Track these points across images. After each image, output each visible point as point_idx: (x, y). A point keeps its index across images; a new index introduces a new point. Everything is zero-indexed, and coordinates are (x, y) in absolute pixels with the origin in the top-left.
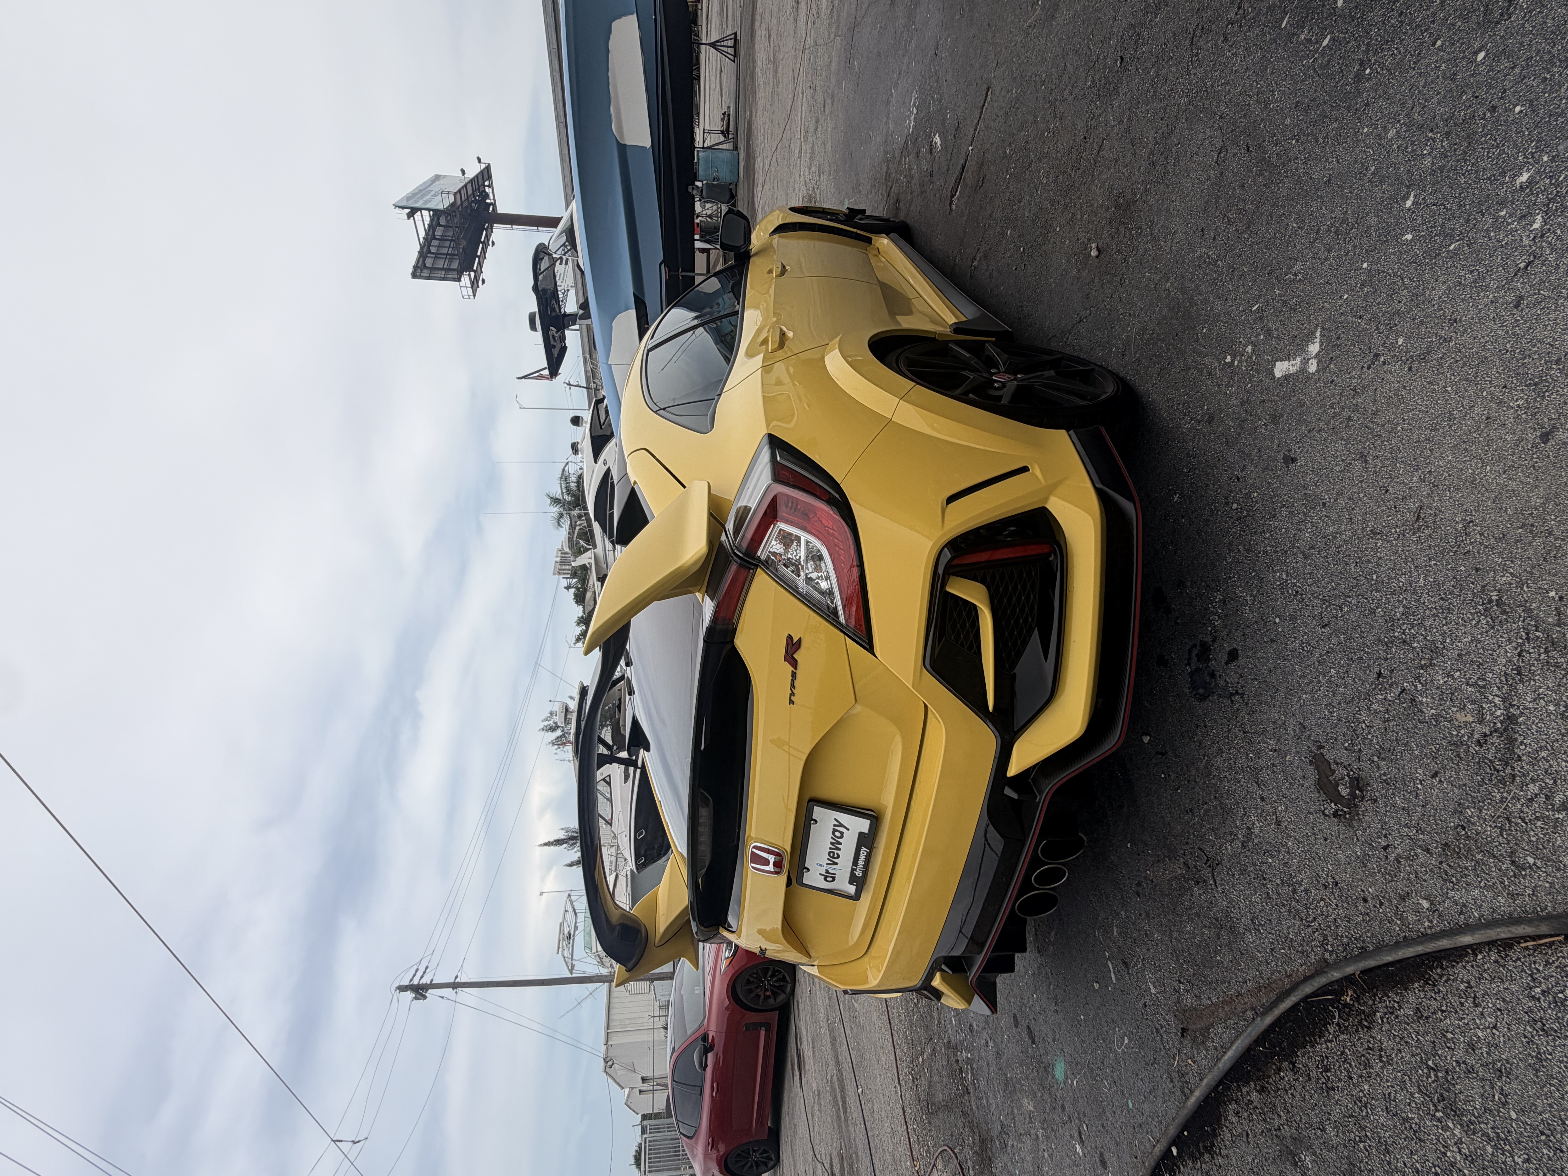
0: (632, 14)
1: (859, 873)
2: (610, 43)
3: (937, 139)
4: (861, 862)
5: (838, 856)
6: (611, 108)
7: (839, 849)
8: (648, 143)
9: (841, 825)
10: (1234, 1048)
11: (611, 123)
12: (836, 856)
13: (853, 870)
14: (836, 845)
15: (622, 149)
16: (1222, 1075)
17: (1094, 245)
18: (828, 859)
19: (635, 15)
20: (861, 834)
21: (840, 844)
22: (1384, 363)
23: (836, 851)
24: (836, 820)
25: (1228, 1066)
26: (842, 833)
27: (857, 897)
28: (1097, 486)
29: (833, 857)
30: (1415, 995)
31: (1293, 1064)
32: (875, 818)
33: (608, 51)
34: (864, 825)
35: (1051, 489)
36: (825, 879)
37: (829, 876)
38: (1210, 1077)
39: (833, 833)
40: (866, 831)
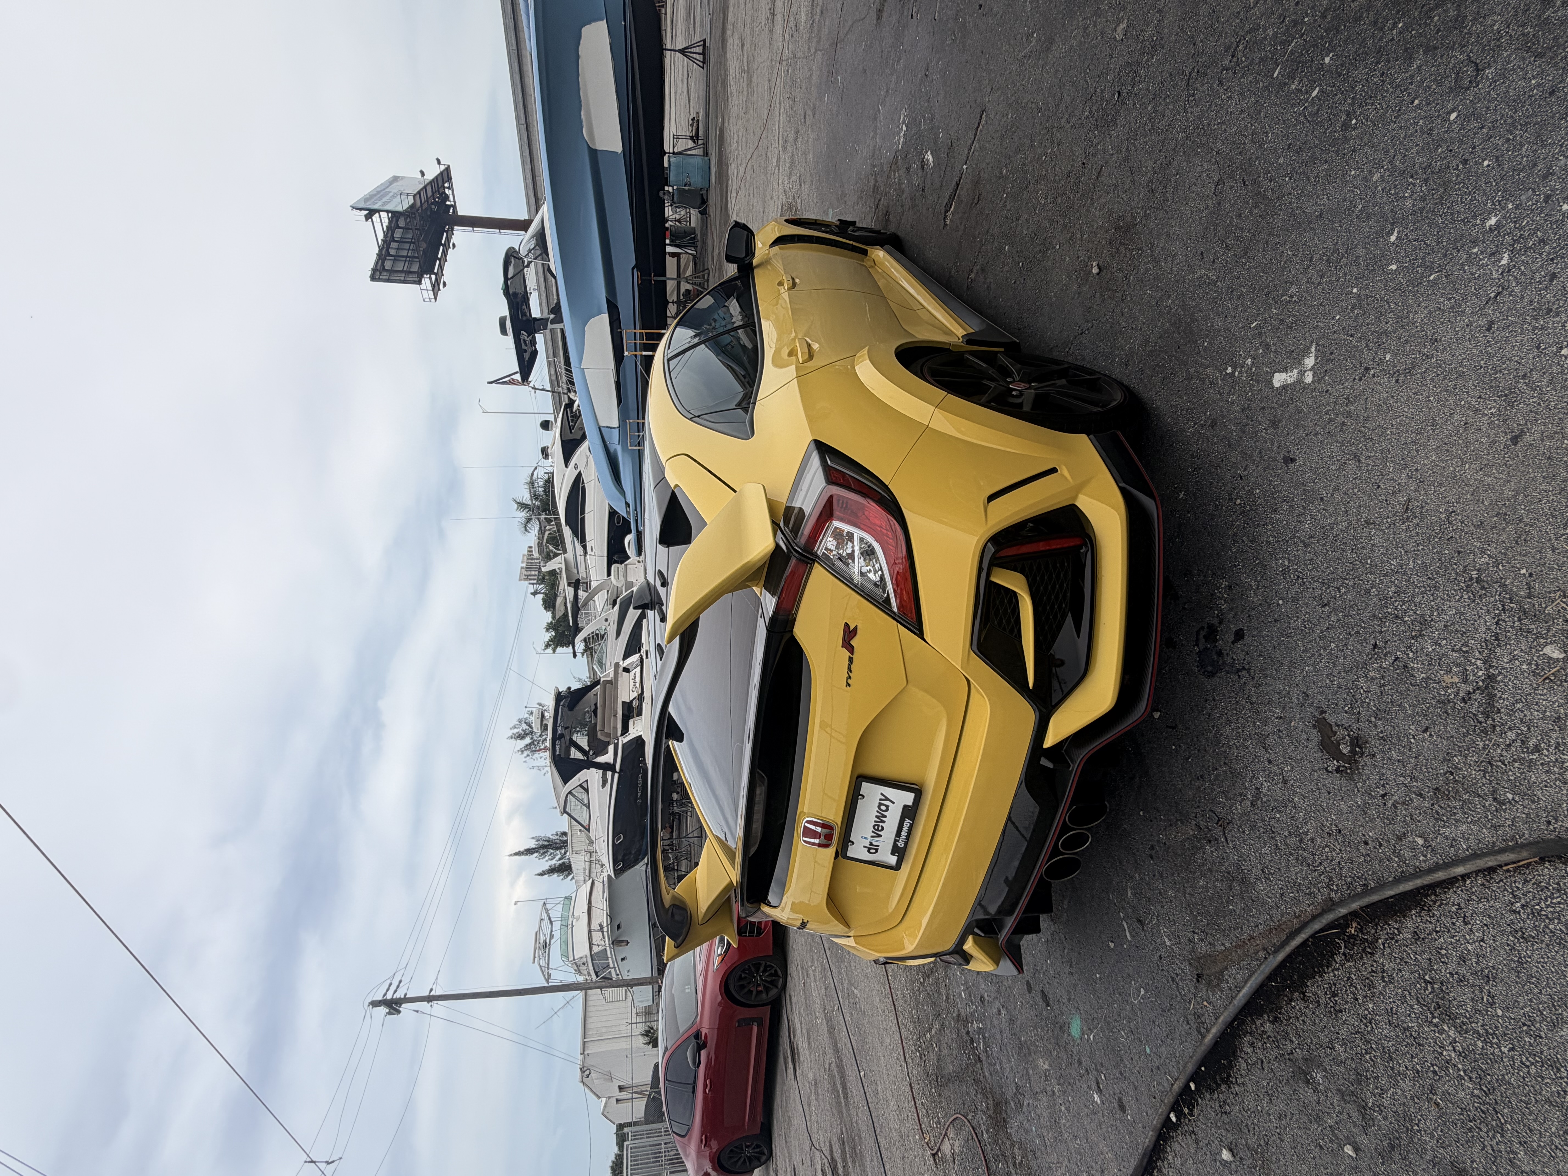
0: (602, 20)
1: (901, 844)
2: (580, 49)
3: (929, 157)
4: (904, 834)
5: (883, 828)
6: (582, 113)
7: (884, 822)
8: (619, 149)
9: (887, 799)
10: (1248, 985)
11: (582, 127)
12: (880, 828)
13: (896, 841)
14: (881, 818)
15: (594, 153)
16: (1237, 1011)
17: (1095, 264)
18: (873, 832)
19: (605, 21)
20: (905, 807)
21: (885, 816)
22: (1374, 376)
23: (881, 824)
24: (882, 794)
25: (1243, 1002)
26: (887, 807)
27: (898, 867)
28: (1120, 485)
29: (878, 830)
30: (1412, 921)
31: (1304, 993)
32: (918, 792)
33: (578, 57)
34: (908, 798)
35: (1078, 489)
36: (869, 851)
37: (872, 848)
38: (1225, 1014)
39: (879, 807)
40: (910, 803)
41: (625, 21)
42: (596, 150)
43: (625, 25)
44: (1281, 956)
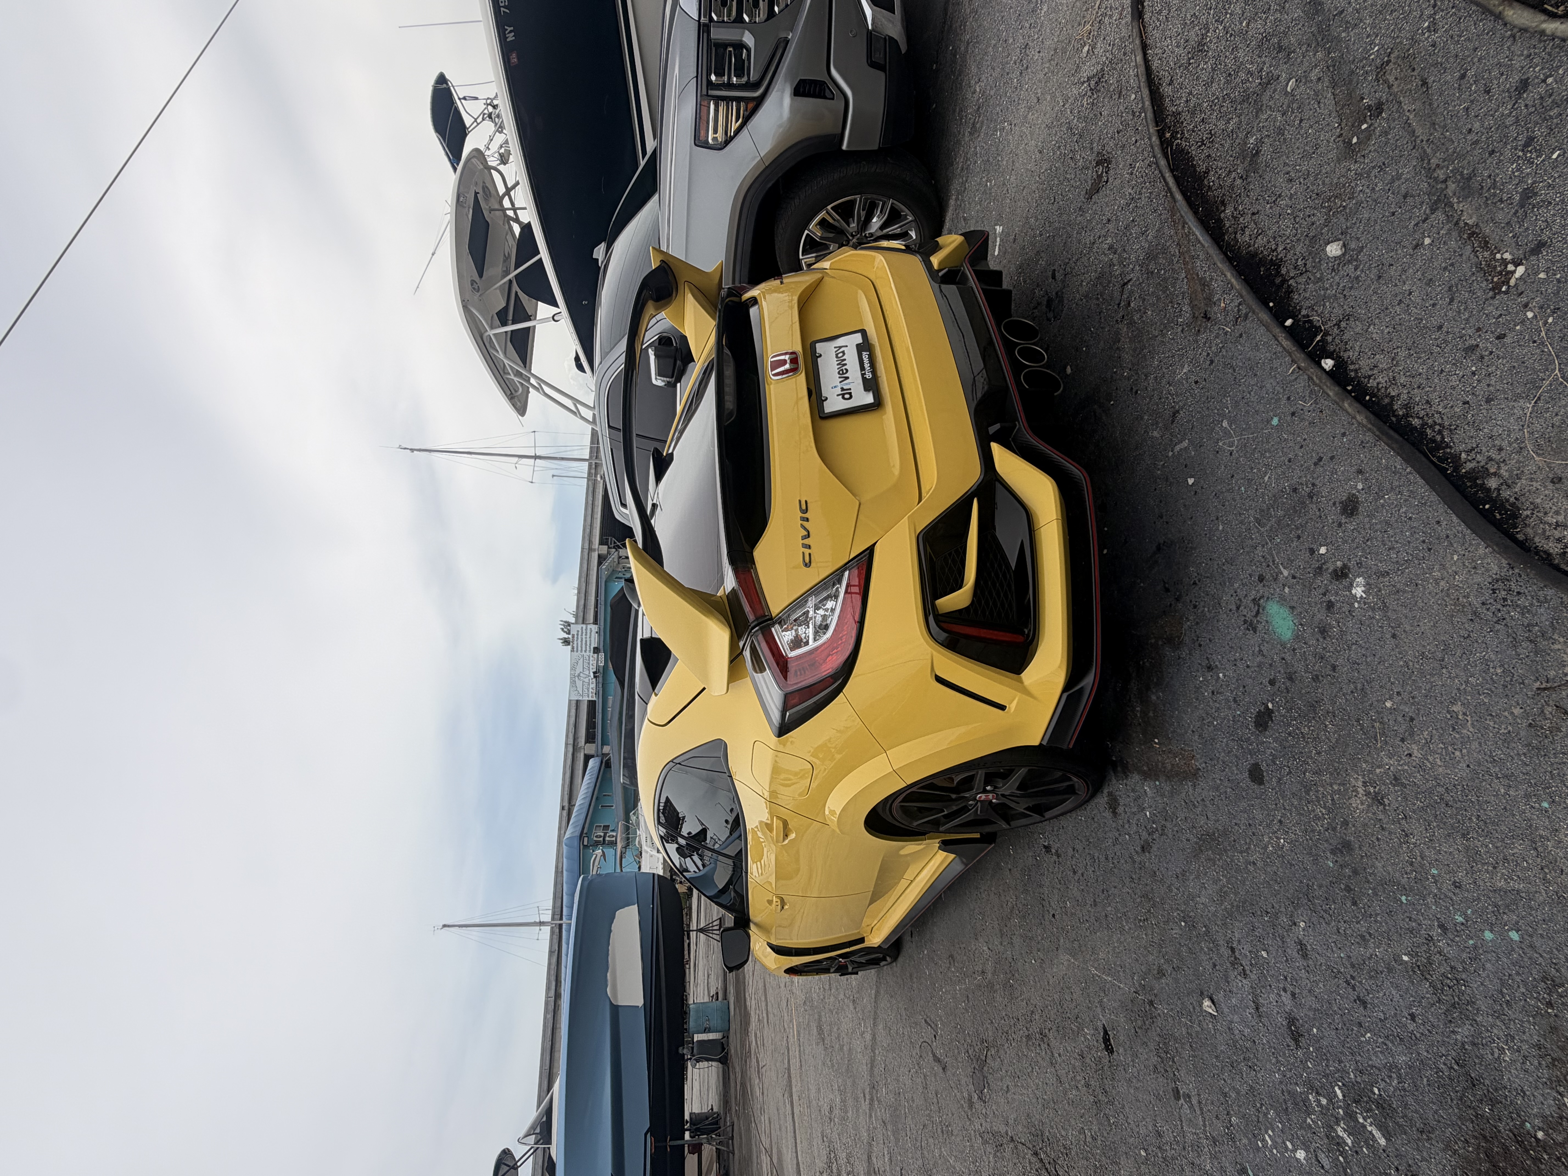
0: (634, 904)
1: (869, 375)
2: (613, 925)
4: (867, 366)
5: (847, 370)
6: (608, 974)
7: (846, 364)
8: (640, 1002)
9: (840, 347)
12: (845, 371)
13: (863, 375)
14: (842, 363)
15: (615, 1010)
18: (840, 377)
19: (636, 905)
20: (858, 346)
21: (845, 360)
23: (844, 368)
24: (835, 347)
26: (843, 352)
27: (878, 405)
29: (843, 374)
32: (863, 332)
34: (858, 338)
36: (844, 398)
37: (846, 394)
39: (837, 357)
40: (861, 341)
41: (653, 904)
42: (618, 1006)
43: (653, 908)
44: (1179, 196)
